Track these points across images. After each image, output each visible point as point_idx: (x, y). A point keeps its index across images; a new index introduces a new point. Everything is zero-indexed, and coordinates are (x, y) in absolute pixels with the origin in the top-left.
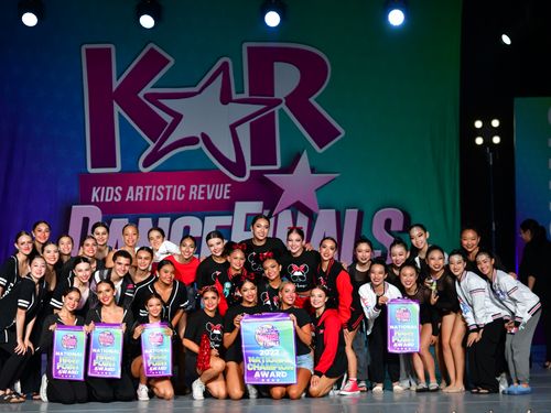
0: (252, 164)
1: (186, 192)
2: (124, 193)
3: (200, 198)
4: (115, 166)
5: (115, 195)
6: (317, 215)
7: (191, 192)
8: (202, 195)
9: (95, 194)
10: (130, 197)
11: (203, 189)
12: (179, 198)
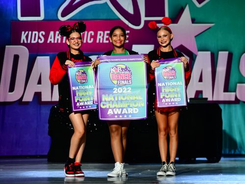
0: (146, 16)
1: (95, 37)
2: (46, 37)
3: (105, 41)
4: (39, 15)
5: (39, 38)
6: (196, 56)
7: (98, 37)
8: (107, 39)
9: (23, 37)
10: (51, 39)
11: (107, 34)
12: (89, 42)
